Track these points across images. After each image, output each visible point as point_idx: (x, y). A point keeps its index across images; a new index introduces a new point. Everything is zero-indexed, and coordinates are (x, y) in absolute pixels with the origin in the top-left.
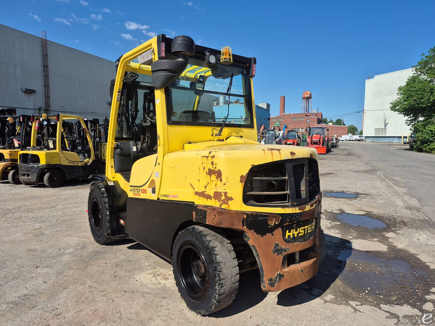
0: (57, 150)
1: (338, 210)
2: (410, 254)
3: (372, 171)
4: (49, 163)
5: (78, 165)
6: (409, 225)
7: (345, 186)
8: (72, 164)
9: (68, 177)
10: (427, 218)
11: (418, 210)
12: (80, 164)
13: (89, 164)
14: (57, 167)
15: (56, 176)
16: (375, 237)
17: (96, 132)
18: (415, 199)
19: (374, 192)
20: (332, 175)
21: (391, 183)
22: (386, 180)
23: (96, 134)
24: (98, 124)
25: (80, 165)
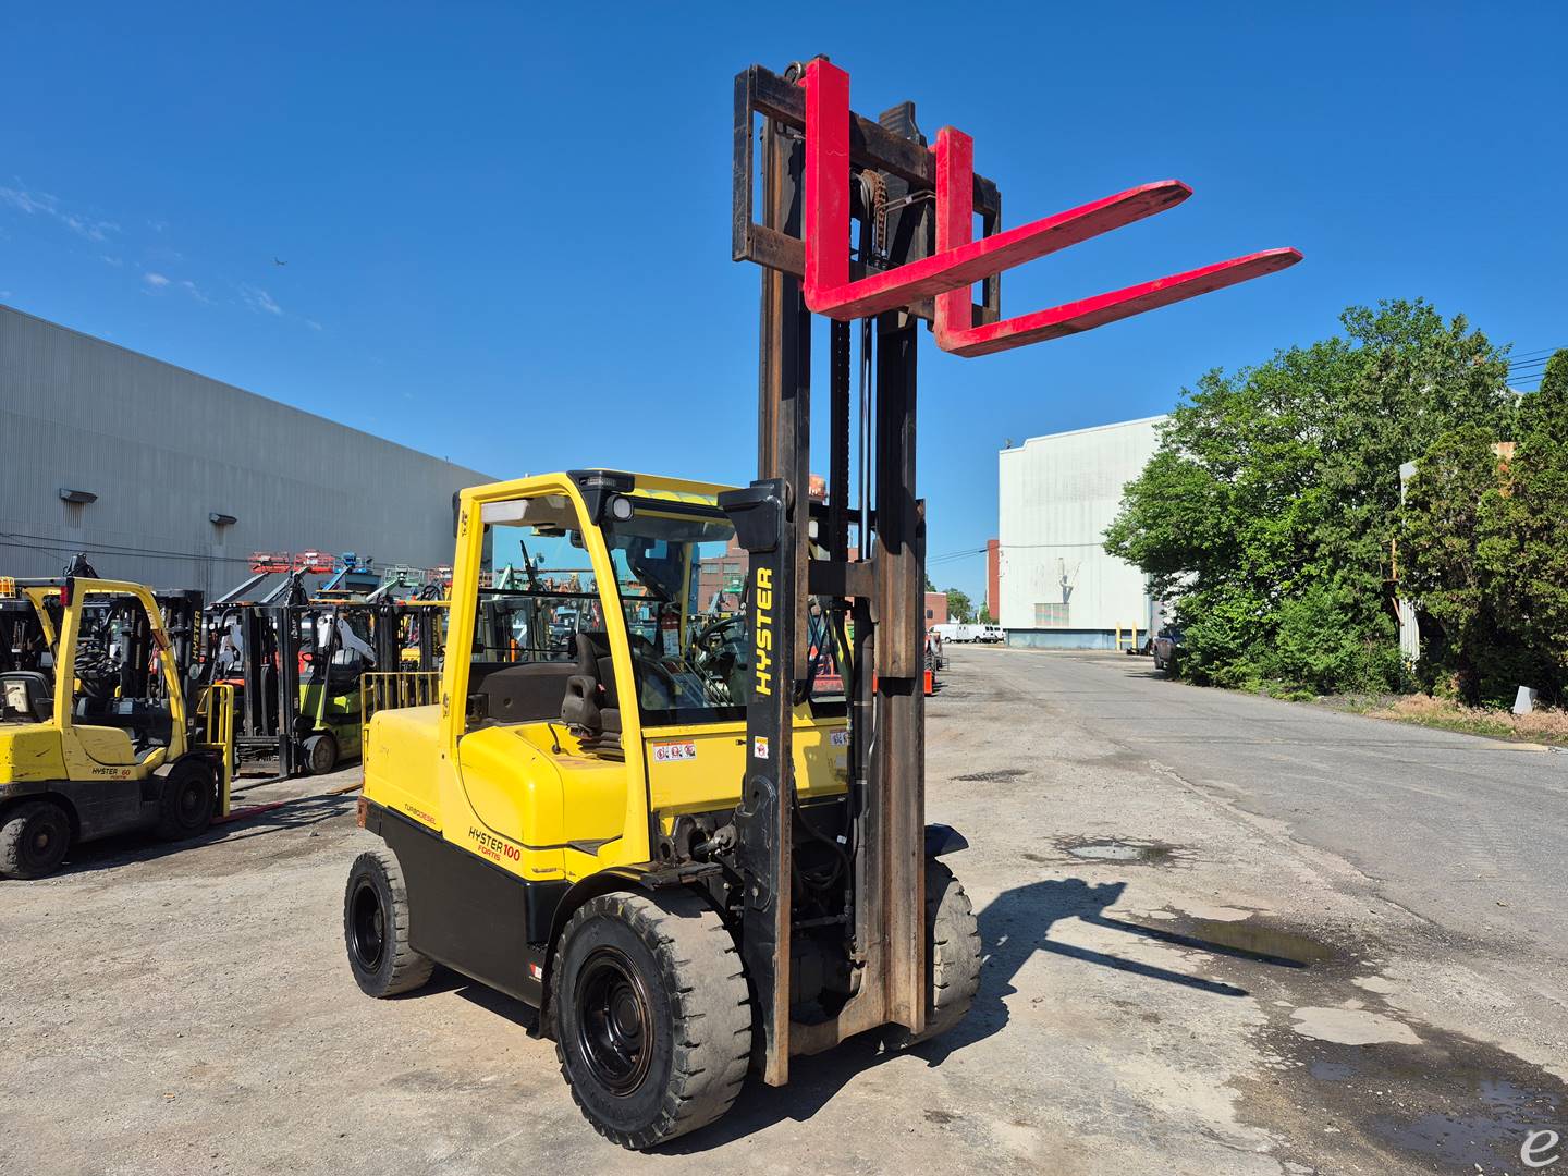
0: (56, 722)
1: (1164, 910)
2: (1481, 1043)
3: (1126, 760)
4: (24, 779)
5: (128, 778)
6: (1397, 949)
7: (1100, 817)
8: (107, 777)
9: (89, 831)
10: (1422, 921)
11: (1376, 893)
12: (133, 775)
13: (164, 772)
14: (50, 790)
15: (46, 830)
16: (1343, 997)
17: (188, 644)
18: (1337, 859)
19: (1199, 835)
20: (1026, 775)
21: (1224, 803)
22: (1197, 789)
23: (191, 649)
24: (201, 610)
25: (136, 778)
